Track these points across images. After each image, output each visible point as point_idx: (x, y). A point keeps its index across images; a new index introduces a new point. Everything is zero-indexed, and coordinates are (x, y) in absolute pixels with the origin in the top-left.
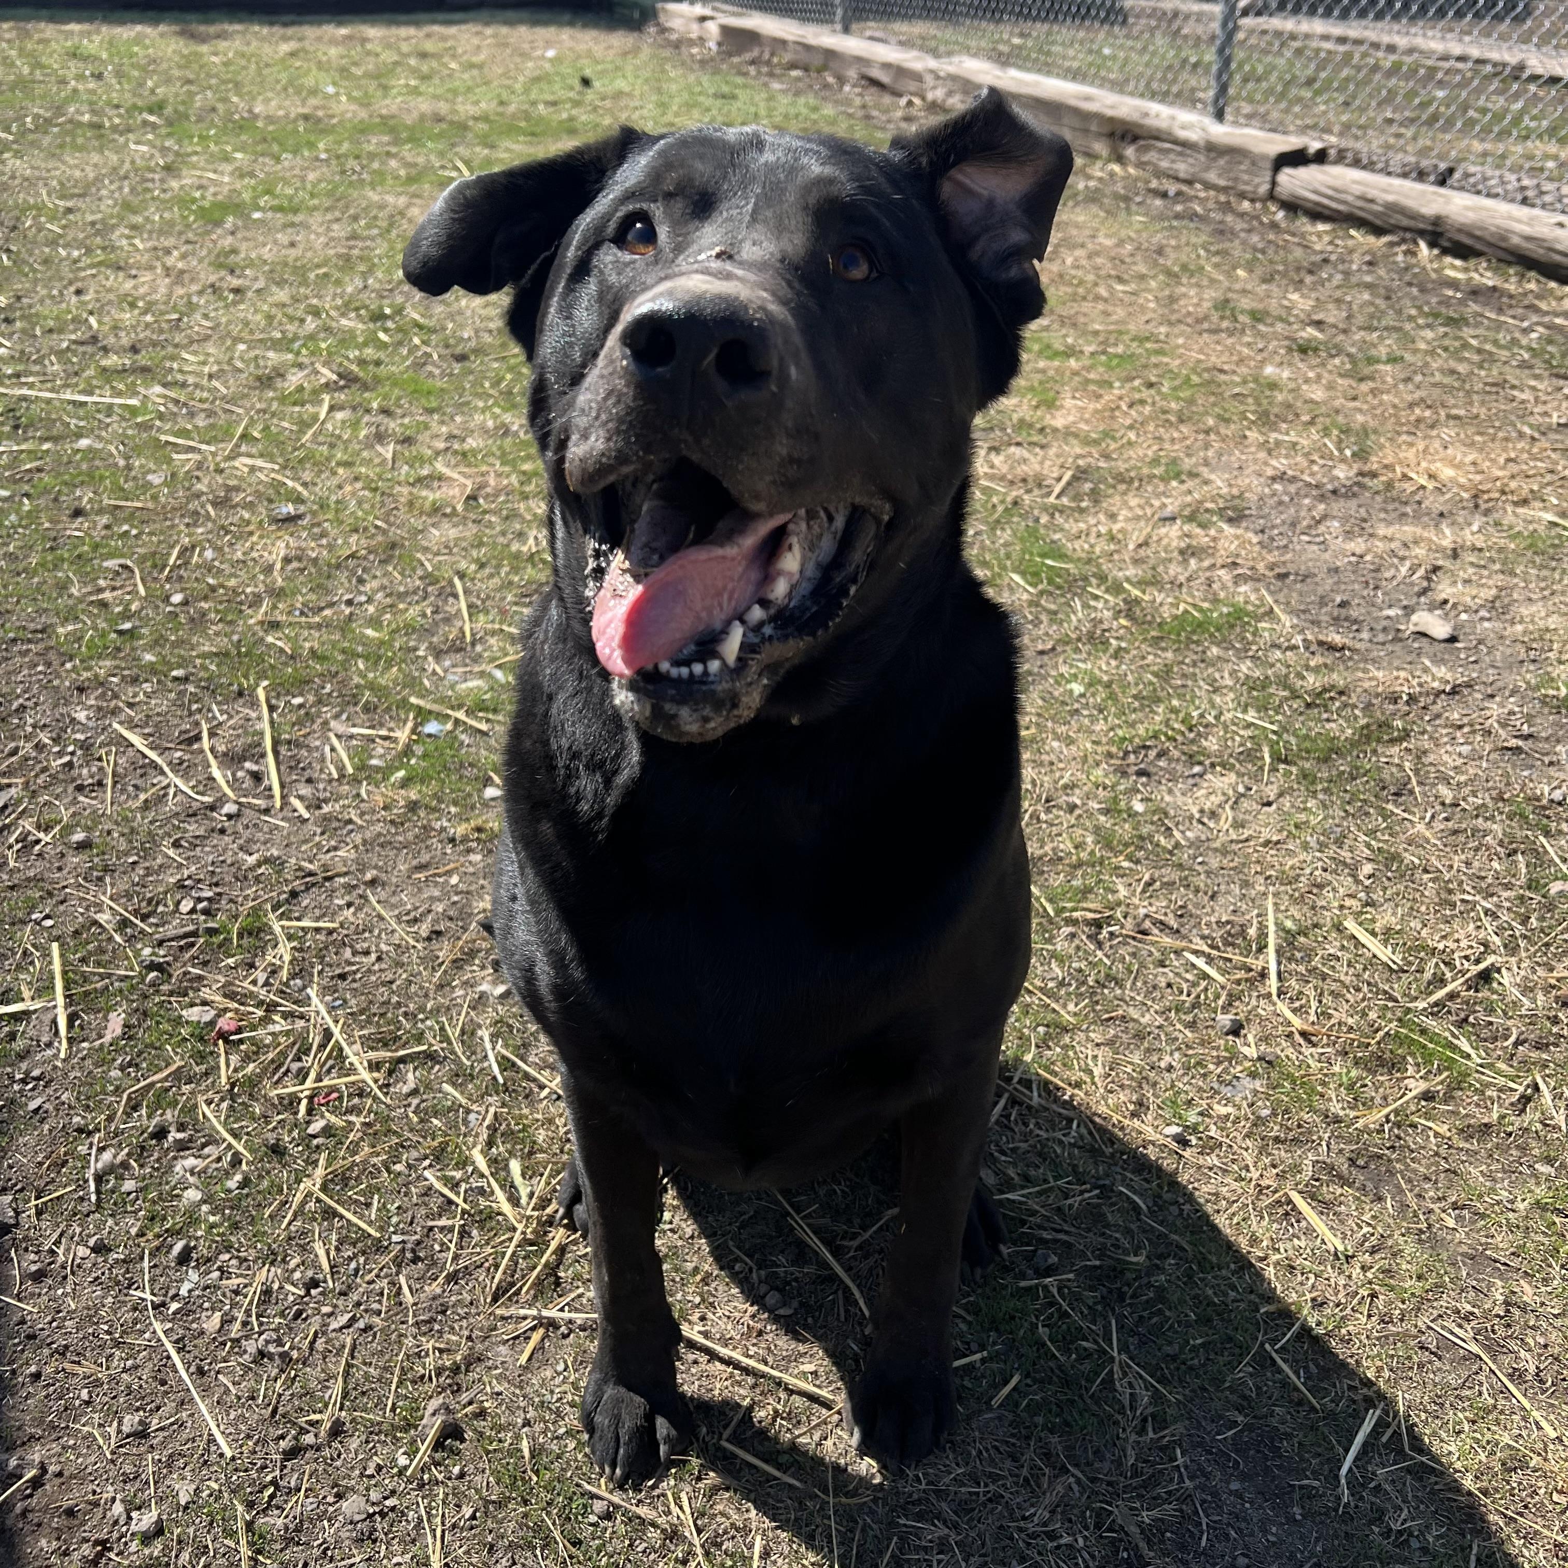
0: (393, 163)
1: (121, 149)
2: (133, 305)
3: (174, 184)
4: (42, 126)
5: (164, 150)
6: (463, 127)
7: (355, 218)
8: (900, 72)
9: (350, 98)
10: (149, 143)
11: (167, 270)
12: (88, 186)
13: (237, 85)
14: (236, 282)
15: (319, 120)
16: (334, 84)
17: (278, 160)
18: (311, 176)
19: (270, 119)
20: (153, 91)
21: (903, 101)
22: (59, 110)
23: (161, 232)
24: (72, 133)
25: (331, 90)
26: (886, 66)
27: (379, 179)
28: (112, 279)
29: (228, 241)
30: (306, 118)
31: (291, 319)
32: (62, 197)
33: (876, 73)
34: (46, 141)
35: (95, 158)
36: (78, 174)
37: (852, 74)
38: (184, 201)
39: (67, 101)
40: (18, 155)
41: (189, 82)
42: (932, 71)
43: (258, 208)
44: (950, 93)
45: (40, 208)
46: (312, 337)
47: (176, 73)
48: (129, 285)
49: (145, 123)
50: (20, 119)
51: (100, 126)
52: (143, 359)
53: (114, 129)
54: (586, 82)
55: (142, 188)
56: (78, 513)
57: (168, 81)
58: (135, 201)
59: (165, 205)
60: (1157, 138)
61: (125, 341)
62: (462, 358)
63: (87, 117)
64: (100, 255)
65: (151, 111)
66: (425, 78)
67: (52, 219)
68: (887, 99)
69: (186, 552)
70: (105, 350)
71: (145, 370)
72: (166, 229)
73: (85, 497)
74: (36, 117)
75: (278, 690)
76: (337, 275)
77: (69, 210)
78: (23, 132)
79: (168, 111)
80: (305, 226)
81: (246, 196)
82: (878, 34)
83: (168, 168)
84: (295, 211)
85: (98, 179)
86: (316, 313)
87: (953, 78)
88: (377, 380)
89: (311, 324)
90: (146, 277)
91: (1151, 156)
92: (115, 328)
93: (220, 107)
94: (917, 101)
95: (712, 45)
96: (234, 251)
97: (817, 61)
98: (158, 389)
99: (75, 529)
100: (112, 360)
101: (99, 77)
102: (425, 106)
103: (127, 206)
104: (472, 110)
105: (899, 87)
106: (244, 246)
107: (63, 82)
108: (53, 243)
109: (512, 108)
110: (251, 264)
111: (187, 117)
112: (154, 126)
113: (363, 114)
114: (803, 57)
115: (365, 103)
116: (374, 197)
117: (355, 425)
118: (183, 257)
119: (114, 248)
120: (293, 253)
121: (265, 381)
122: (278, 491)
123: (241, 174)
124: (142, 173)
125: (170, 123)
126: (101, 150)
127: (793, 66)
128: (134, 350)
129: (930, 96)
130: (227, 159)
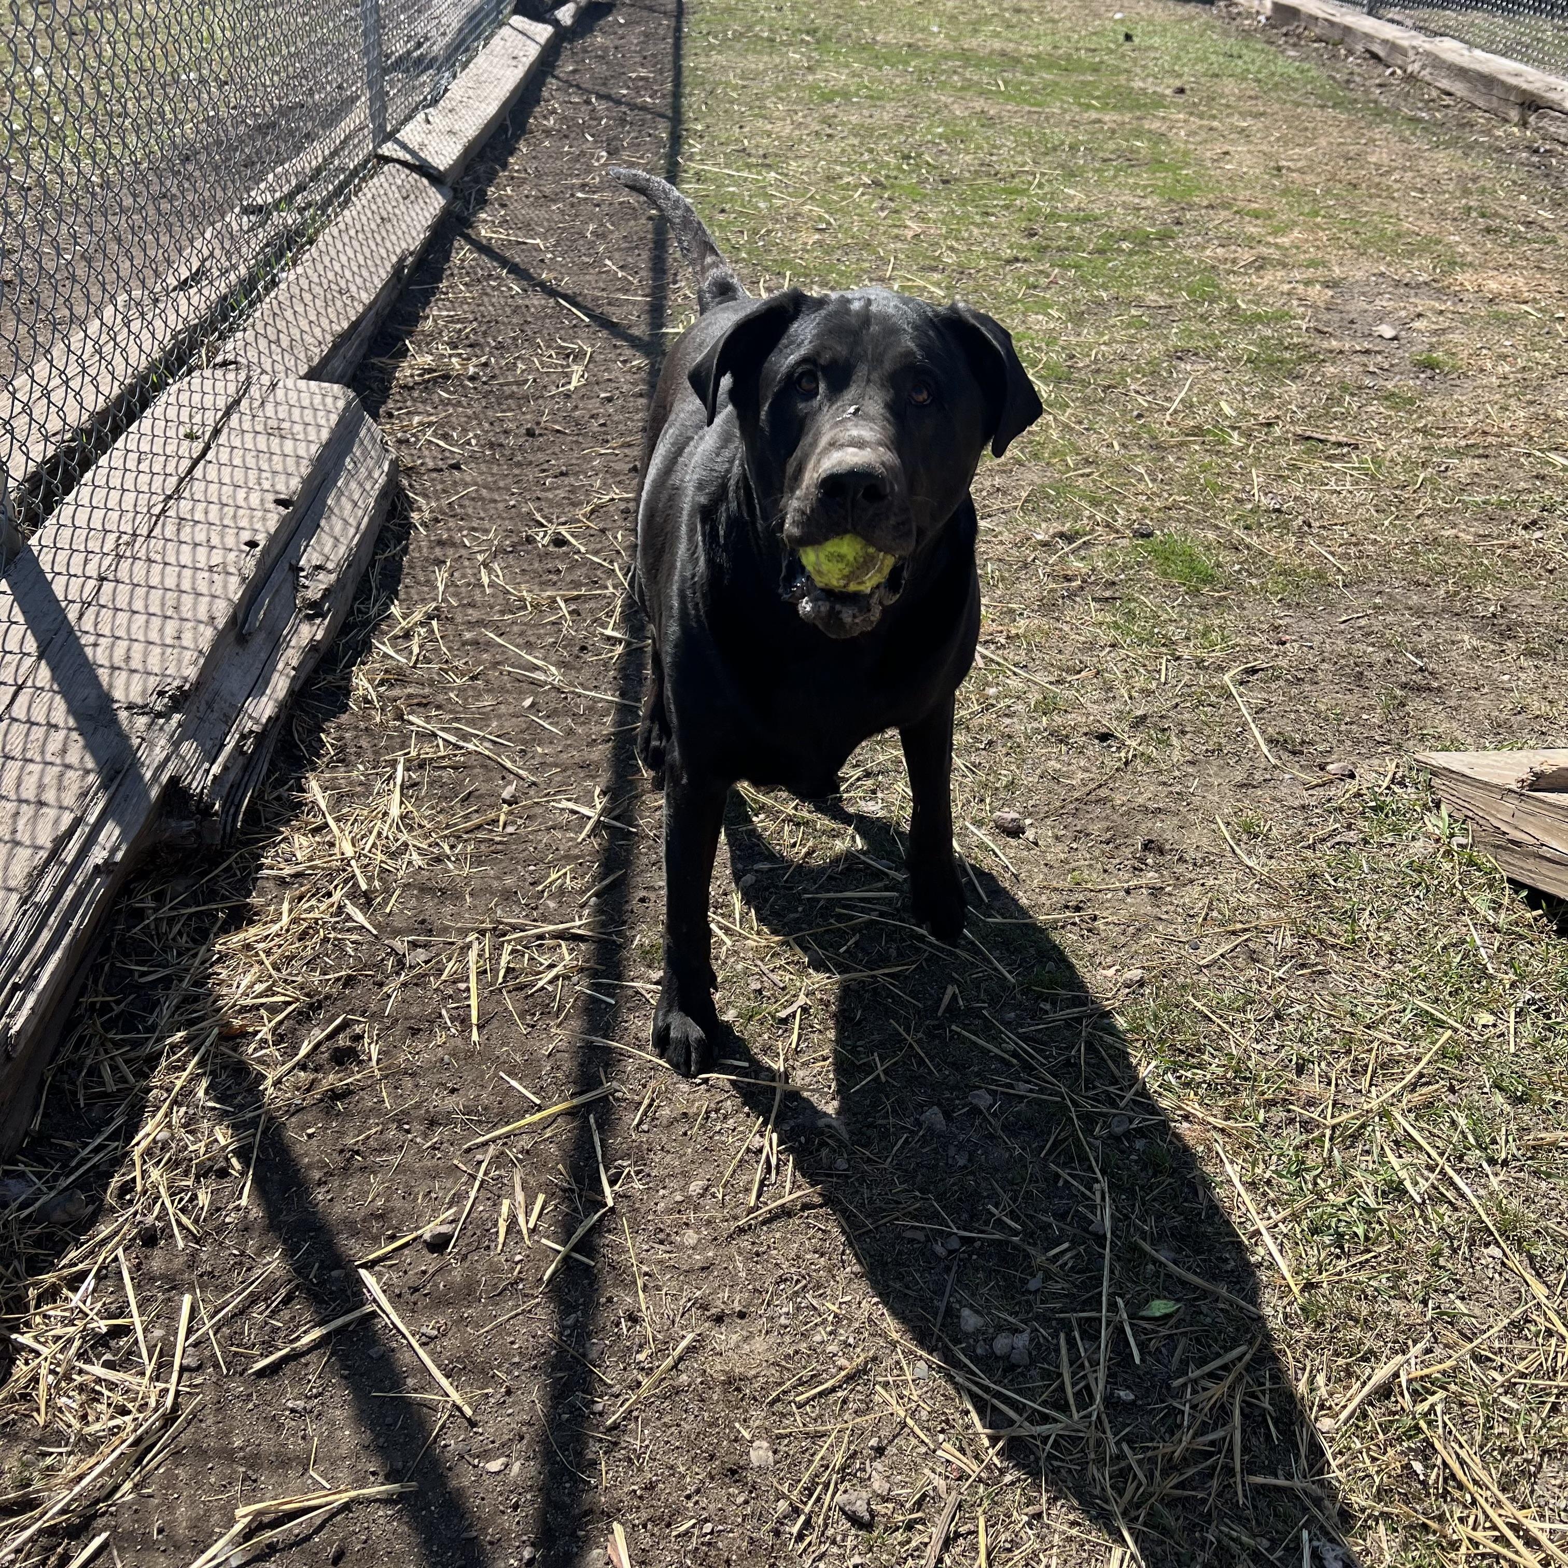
0: (956, 78)
1: (783, 55)
2: (769, 136)
3: (810, 78)
4: (738, 36)
5: (809, 58)
6: (1018, 61)
7: (916, 106)
8: (1394, 47)
9: (947, 36)
10: (802, 54)
11: (793, 123)
12: (757, 74)
13: (871, 20)
14: (829, 131)
15: (918, 48)
16: (940, 26)
17: (880, 68)
18: (898, 81)
19: (885, 44)
20: (813, 21)
21: (1390, 70)
22: (750, 28)
23: (795, 102)
24: (755, 43)
25: (935, 29)
26: (1385, 42)
27: (943, 85)
28: (760, 123)
29: (833, 111)
30: (910, 46)
31: (855, 153)
32: (741, 79)
33: (1377, 48)
34: (738, 46)
35: (766, 58)
36: (753, 66)
37: (1359, 48)
38: (813, 88)
39: (757, 22)
40: (720, 53)
41: (839, 17)
42: (1414, 48)
43: (858, 96)
44: (1423, 67)
45: (727, 84)
46: (865, 163)
47: (832, 11)
48: (769, 127)
49: (802, 41)
50: (725, 33)
51: (773, 40)
52: (767, 161)
53: (782, 43)
54: (1128, 37)
55: (790, 79)
56: (723, 211)
57: (826, 15)
58: (784, 85)
59: (800, 88)
60: (1551, 108)
61: (761, 152)
62: (946, 182)
63: (766, 34)
64: (757, 111)
65: (808, 33)
66: (1009, 26)
67: (734, 90)
68: (1381, 68)
69: (769, 232)
70: (749, 155)
71: (768, 166)
72: (799, 100)
73: (727, 207)
74: (735, 31)
75: (795, 274)
76: (890, 134)
77: (744, 87)
78: (726, 39)
79: (819, 34)
80: (883, 107)
81: (852, 88)
82: (1397, 17)
83: (809, 68)
84: (879, 99)
85: (766, 70)
86: (871, 151)
87: (1428, 54)
88: (892, 186)
89: (866, 156)
90: (780, 123)
91: (1544, 123)
92: (757, 146)
93: (854, 34)
94: (1399, 72)
95: (1262, 18)
96: (835, 116)
97: (1337, 35)
98: (773, 174)
99: (721, 217)
100: (753, 160)
101: (780, 9)
102: (997, 45)
103: (779, 88)
104: (1030, 50)
105: (1390, 61)
106: (841, 114)
107: (756, 11)
108: (732, 102)
109: (1061, 52)
110: (843, 124)
111: (830, 39)
112: (808, 43)
113: (951, 47)
114: (1327, 32)
115: (954, 40)
116: (933, 96)
117: (871, 202)
118: (804, 117)
119: (765, 108)
120: (869, 121)
121: (830, 179)
122: (821, 219)
123: (854, 75)
124: (793, 69)
125: (818, 42)
126: (770, 54)
127: (1319, 40)
128: (765, 156)
129: (1409, 70)
130: (847, 65)
